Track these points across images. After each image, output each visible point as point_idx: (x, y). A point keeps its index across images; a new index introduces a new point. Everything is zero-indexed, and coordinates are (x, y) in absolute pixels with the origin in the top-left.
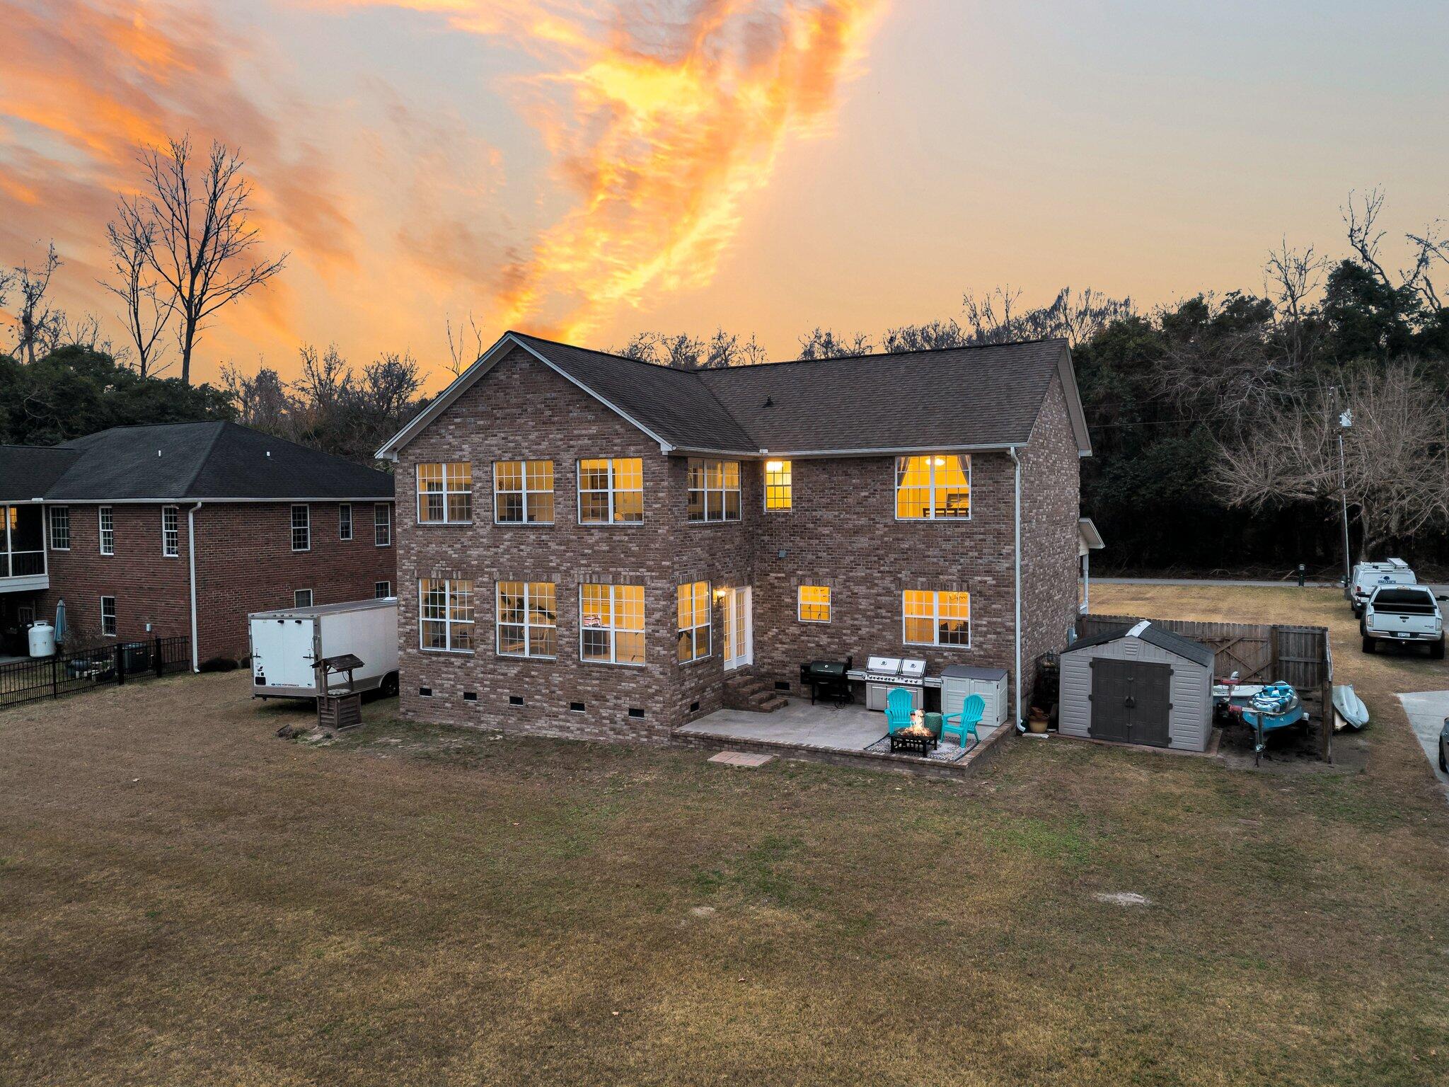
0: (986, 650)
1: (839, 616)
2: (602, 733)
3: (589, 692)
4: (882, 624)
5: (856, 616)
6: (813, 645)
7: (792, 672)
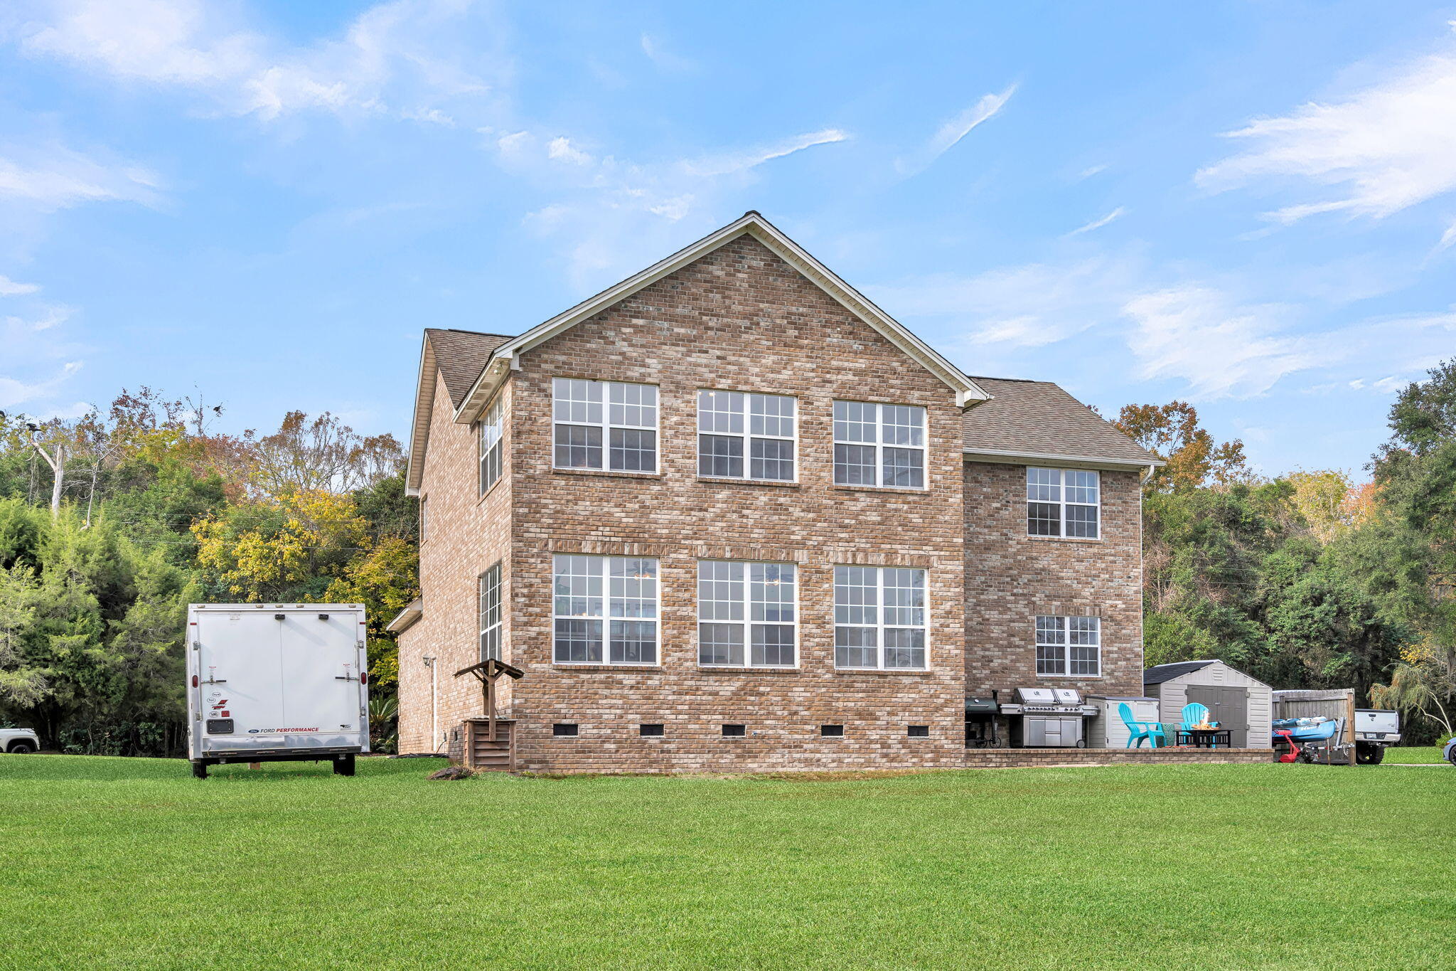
0: (1117, 678)
2: (869, 763)
3: (850, 710)
4: (1015, 654)
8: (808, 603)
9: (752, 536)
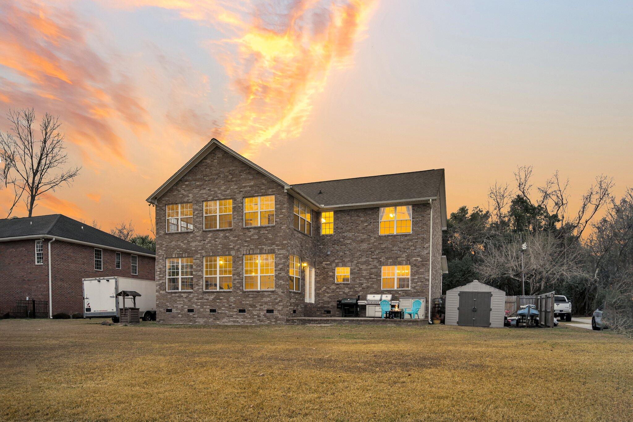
0: (417, 289)
1: (354, 279)
2: (253, 322)
3: (247, 304)
4: (372, 281)
5: (361, 279)
6: (342, 293)
7: (332, 306)
8: (235, 268)
9: (218, 247)
